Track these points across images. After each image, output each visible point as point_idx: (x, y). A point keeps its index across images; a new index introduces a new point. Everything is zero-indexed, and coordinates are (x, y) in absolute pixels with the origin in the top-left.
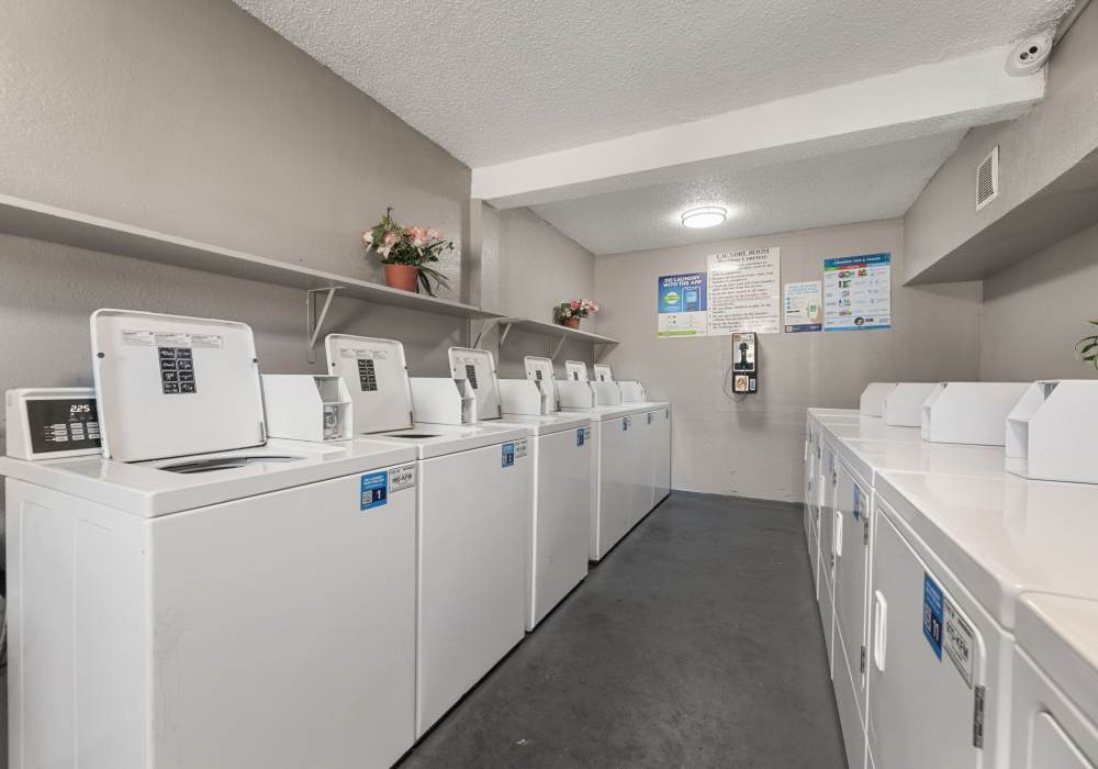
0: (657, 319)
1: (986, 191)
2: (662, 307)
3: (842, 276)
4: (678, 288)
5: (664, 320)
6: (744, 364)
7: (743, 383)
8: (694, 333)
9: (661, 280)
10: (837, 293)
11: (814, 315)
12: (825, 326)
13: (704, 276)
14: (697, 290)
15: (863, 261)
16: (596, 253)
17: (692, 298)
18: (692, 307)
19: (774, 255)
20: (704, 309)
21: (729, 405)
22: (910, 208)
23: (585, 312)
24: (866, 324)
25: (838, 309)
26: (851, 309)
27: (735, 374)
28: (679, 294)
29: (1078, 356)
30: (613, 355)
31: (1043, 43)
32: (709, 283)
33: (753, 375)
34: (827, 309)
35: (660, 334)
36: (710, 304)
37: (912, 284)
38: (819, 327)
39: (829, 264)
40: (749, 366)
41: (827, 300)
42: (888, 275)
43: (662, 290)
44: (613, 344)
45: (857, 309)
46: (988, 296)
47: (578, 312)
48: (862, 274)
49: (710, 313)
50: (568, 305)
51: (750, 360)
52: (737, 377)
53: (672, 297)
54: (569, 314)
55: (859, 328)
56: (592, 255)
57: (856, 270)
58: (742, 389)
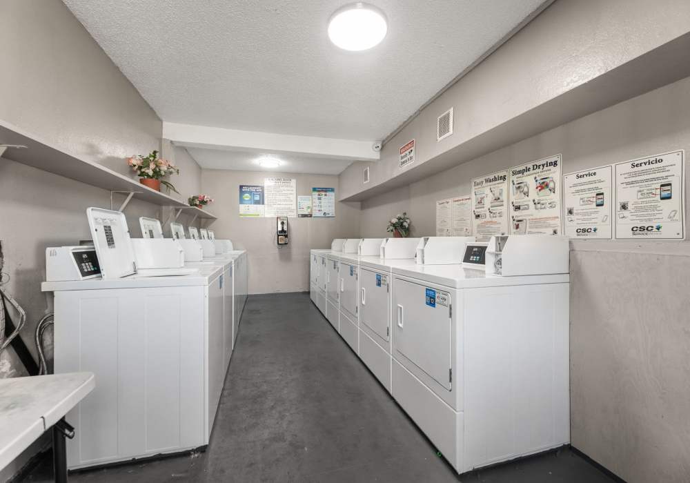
0: (239, 207)
1: (366, 179)
2: (242, 201)
3: (319, 195)
4: (250, 192)
5: (243, 208)
6: (283, 231)
7: (282, 240)
8: (258, 215)
9: (241, 187)
10: (317, 201)
11: (309, 210)
12: (313, 215)
13: (262, 188)
14: (260, 194)
15: (326, 190)
16: (202, 167)
17: (257, 198)
18: (257, 202)
19: (293, 182)
20: (263, 203)
21: (275, 250)
22: (341, 173)
23: (206, 202)
24: (327, 215)
25: (318, 208)
26: (322, 209)
27: (278, 236)
28: (251, 195)
29: (386, 231)
30: (214, 224)
31: (380, 145)
32: (265, 192)
33: (286, 236)
34: (314, 208)
35: (241, 215)
36: (266, 202)
37: (342, 201)
38: (311, 216)
39: (314, 190)
40: (285, 232)
41: (314, 204)
42: (334, 197)
43: (242, 193)
44: (213, 219)
45: (325, 209)
46: (363, 208)
47: (203, 202)
48: (326, 195)
49: (266, 206)
50: (197, 198)
51: (285, 228)
52: (280, 237)
53: (247, 197)
54: (198, 203)
55: (325, 217)
56: (200, 168)
57: (324, 193)
58: (282, 242)
